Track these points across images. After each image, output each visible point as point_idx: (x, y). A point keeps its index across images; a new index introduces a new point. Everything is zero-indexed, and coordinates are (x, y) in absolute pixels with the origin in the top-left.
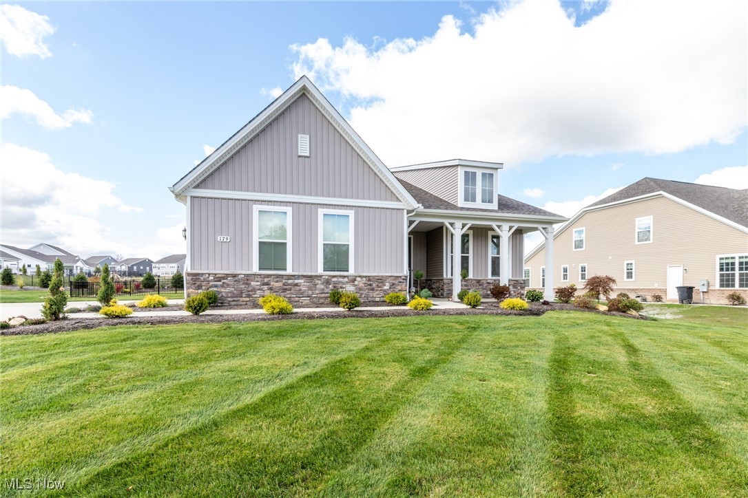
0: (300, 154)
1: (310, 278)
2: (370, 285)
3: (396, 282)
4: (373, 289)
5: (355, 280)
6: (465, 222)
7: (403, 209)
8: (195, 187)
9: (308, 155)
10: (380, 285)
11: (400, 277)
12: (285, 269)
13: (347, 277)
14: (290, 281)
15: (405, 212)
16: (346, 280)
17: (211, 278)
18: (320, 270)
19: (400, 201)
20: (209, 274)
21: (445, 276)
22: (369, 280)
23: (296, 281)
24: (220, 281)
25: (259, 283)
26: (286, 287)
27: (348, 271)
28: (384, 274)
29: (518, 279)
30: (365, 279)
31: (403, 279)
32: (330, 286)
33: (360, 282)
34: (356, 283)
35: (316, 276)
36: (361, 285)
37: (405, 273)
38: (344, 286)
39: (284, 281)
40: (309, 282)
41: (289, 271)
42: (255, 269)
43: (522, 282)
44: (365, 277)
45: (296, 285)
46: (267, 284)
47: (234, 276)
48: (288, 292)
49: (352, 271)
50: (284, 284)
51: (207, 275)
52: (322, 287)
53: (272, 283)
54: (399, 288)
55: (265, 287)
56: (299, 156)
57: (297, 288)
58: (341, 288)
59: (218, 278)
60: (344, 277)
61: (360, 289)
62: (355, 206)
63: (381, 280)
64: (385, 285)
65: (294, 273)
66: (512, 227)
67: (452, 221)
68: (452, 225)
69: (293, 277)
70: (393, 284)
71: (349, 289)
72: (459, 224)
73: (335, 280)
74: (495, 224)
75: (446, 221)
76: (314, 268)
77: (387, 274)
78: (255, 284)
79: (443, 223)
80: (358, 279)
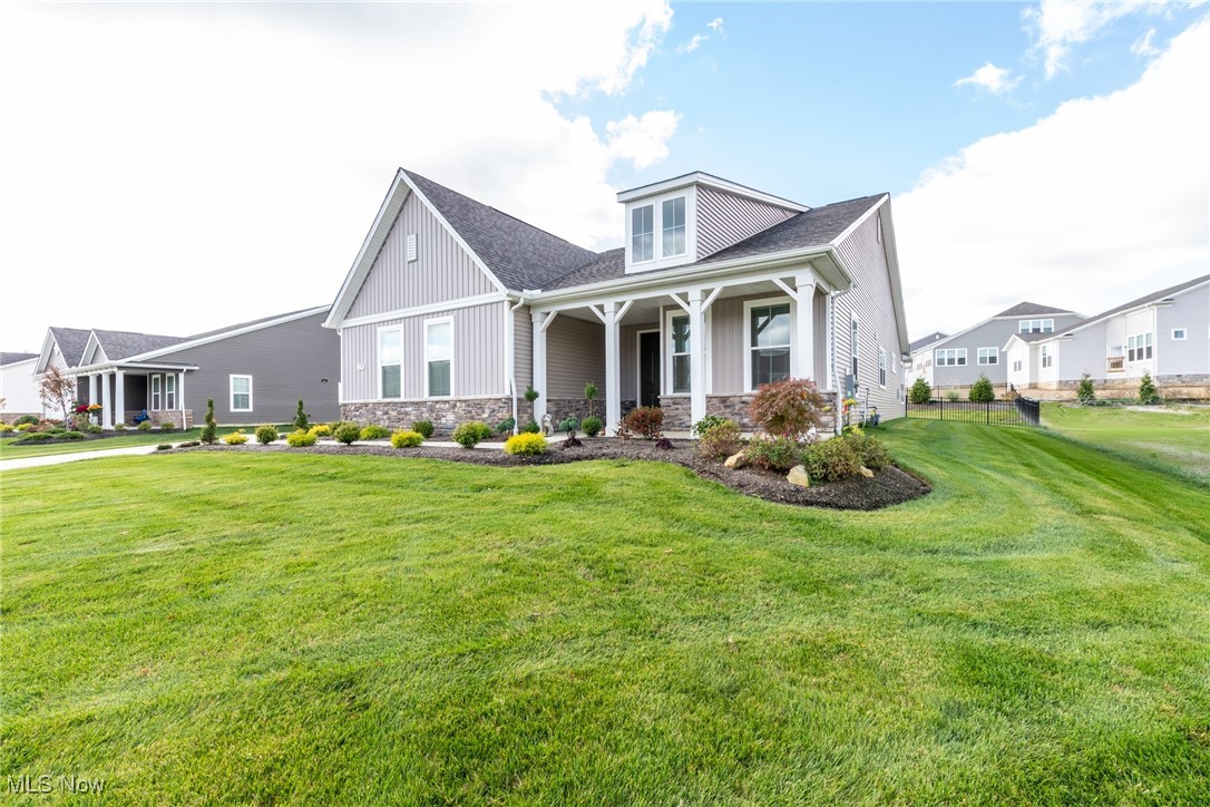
0: (408, 259)
1: (418, 405)
2: (470, 412)
3: (496, 408)
5: (455, 406)
6: (620, 299)
7: (502, 302)
8: (346, 317)
9: (415, 258)
10: (479, 411)
11: (500, 399)
12: (399, 396)
13: (448, 402)
14: (403, 410)
15: (506, 305)
16: (447, 406)
17: (353, 408)
18: (426, 396)
19: (497, 290)
20: (352, 404)
21: (662, 393)
22: (469, 406)
23: (408, 409)
24: (358, 411)
25: (381, 413)
26: (401, 416)
27: (449, 394)
28: (481, 397)
30: (464, 404)
31: (505, 403)
32: (434, 415)
33: (460, 408)
34: (456, 410)
35: (422, 403)
36: (461, 413)
37: (507, 393)
38: (445, 414)
39: (399, 409)
40: (416, 410)
41: (402, 399)
42: (380, 398)
44: (465, 401)
45: (406, 414)
46: (386, 413)
47: (366, 405)
49: (453, 396)
50: (398, 414)
51: (351, 406)
52: (427, 415)
53: (390, 412)
55: (385, 417)
56: (408, 262)
57: (408, 417)
58: (443, 417)
59: (358, 408)
60: (445, 402)
61: (460, 418)
62: (455, 309)
63: (480, 405)
64: (484, 412)
65: (405, 400)
66: (711, 291)
67: (599, 302)
68: (601, 308)
69: (404, 404)
70: (494, 411)
71: (449, 419)
72: (609, 304)
73: (437, 406)
74: (673, 293)
75: (591, 304)
76: (421, 393)
77: (485, 397)
78: (379, 413)
79: (588, 308)
80: (458, 404)
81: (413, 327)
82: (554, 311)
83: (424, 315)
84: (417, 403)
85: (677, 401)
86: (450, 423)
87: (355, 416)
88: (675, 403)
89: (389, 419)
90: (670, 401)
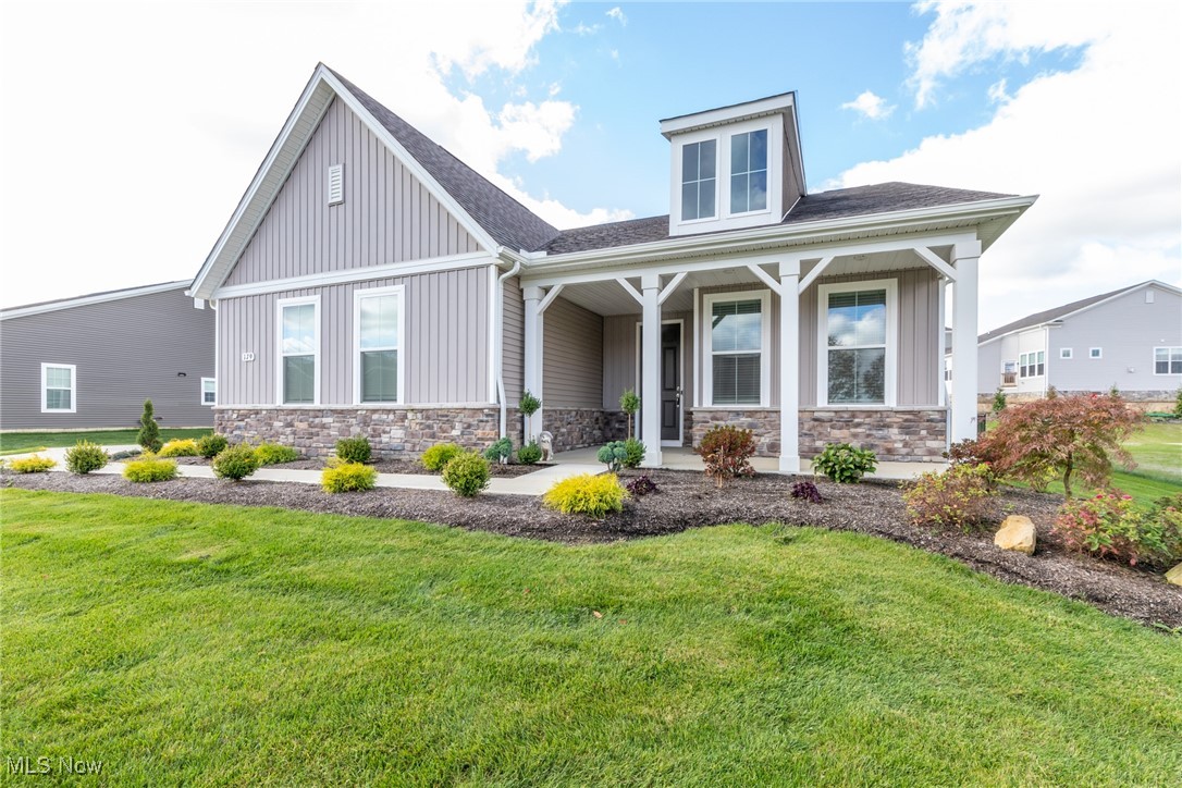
0: (330, 201)
1: (341, 414)
2: (430, 427)
3: (474, 421)
4: (433, 436)
5: (405, 417)
6: (670, 269)
7: (488, 266)
8: (224, 284)
9: (340, 199)
10: (445, 426)
11: (480, 410)
12: (312, 400)
13: (394, 411)
14: (317, 421)
15: (493, 271)
16: (391, 416)
17: (235, 416)
18: (356, 401)
19: (483, 249)
20: (233, 410)
21: (696, 404)
22: (428, 418)
23: (325, 420)
24: (243, 420)
25: (282, 424)
26: (314, 430)
27: (396, 400)
29: (916, 408)
30: (419, 415)
31: (487, 415)
32: (369, 429)
33: (413, 422)
34: (407, 423)
35: (349, 411)
36: (415, 428)
37: (492, 400)
38: (388, 429)
39: (311, 420)
40: (340, 422)
41: (317, 404)
42: (279, 402)
43: (936, 416)
44: (422, 411)
45: (323, 426)
46: (290, 425)
47: (257, 412)
48: (315, 438)
49: (400, 403)
50: (310, 426)
51: (230, 412)
52: (358, 430)
53: (296, 424)
54: (479, 433)
55: (288, 430)
56: (331, 205)
57: (326, 431)
58: (384, 432)
59: (243, 416)
60: (389, 411)
61: (413, 435)
62: (407, 276)
63: (446, 417)
64: (453, 428)
65: (322, 407)
66: (815, 262)
67: (633, 274)
68: (636, 283)
69: (320, 413)
70: (469, 426)
71: (395, 435)
72: (651, 278)
73: (375, 417)
74: (754, 265)
75: (621, 277)
76: (348, 396)
77: (456, 405)
78: (277, 424)
79: (615, 281)
80: (410, 415)
81: (337, 302)
82: (558, 285)
83: (357, 282)
84: (341, 412)
85: (718, 415)
86: (396, 443)
87: (238, 428)
88: (714, 418)
89: (294, 433)
90: (708, 416)
